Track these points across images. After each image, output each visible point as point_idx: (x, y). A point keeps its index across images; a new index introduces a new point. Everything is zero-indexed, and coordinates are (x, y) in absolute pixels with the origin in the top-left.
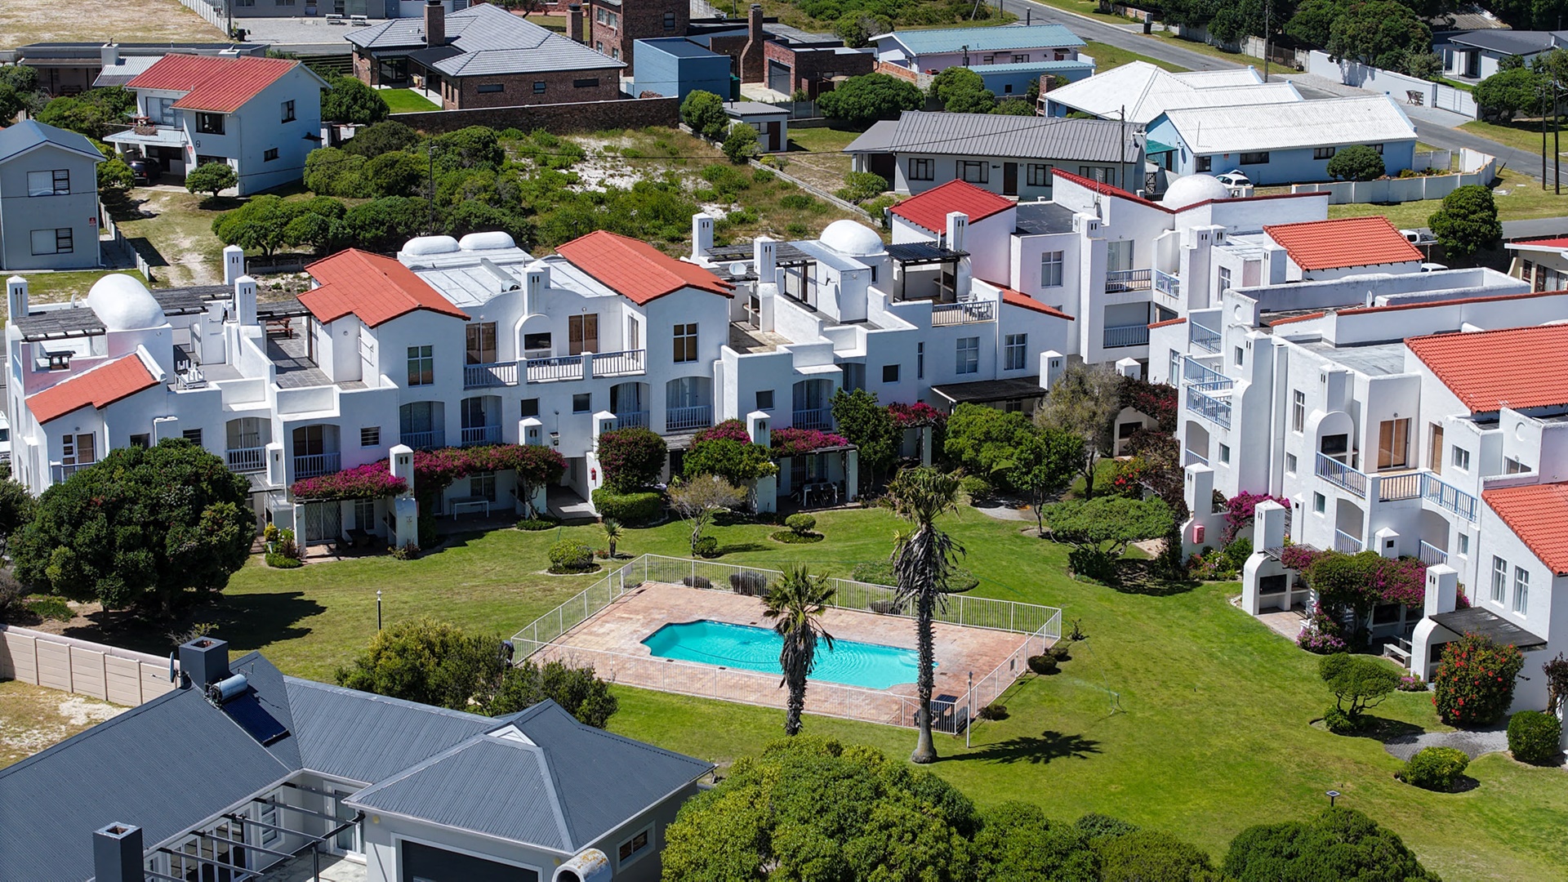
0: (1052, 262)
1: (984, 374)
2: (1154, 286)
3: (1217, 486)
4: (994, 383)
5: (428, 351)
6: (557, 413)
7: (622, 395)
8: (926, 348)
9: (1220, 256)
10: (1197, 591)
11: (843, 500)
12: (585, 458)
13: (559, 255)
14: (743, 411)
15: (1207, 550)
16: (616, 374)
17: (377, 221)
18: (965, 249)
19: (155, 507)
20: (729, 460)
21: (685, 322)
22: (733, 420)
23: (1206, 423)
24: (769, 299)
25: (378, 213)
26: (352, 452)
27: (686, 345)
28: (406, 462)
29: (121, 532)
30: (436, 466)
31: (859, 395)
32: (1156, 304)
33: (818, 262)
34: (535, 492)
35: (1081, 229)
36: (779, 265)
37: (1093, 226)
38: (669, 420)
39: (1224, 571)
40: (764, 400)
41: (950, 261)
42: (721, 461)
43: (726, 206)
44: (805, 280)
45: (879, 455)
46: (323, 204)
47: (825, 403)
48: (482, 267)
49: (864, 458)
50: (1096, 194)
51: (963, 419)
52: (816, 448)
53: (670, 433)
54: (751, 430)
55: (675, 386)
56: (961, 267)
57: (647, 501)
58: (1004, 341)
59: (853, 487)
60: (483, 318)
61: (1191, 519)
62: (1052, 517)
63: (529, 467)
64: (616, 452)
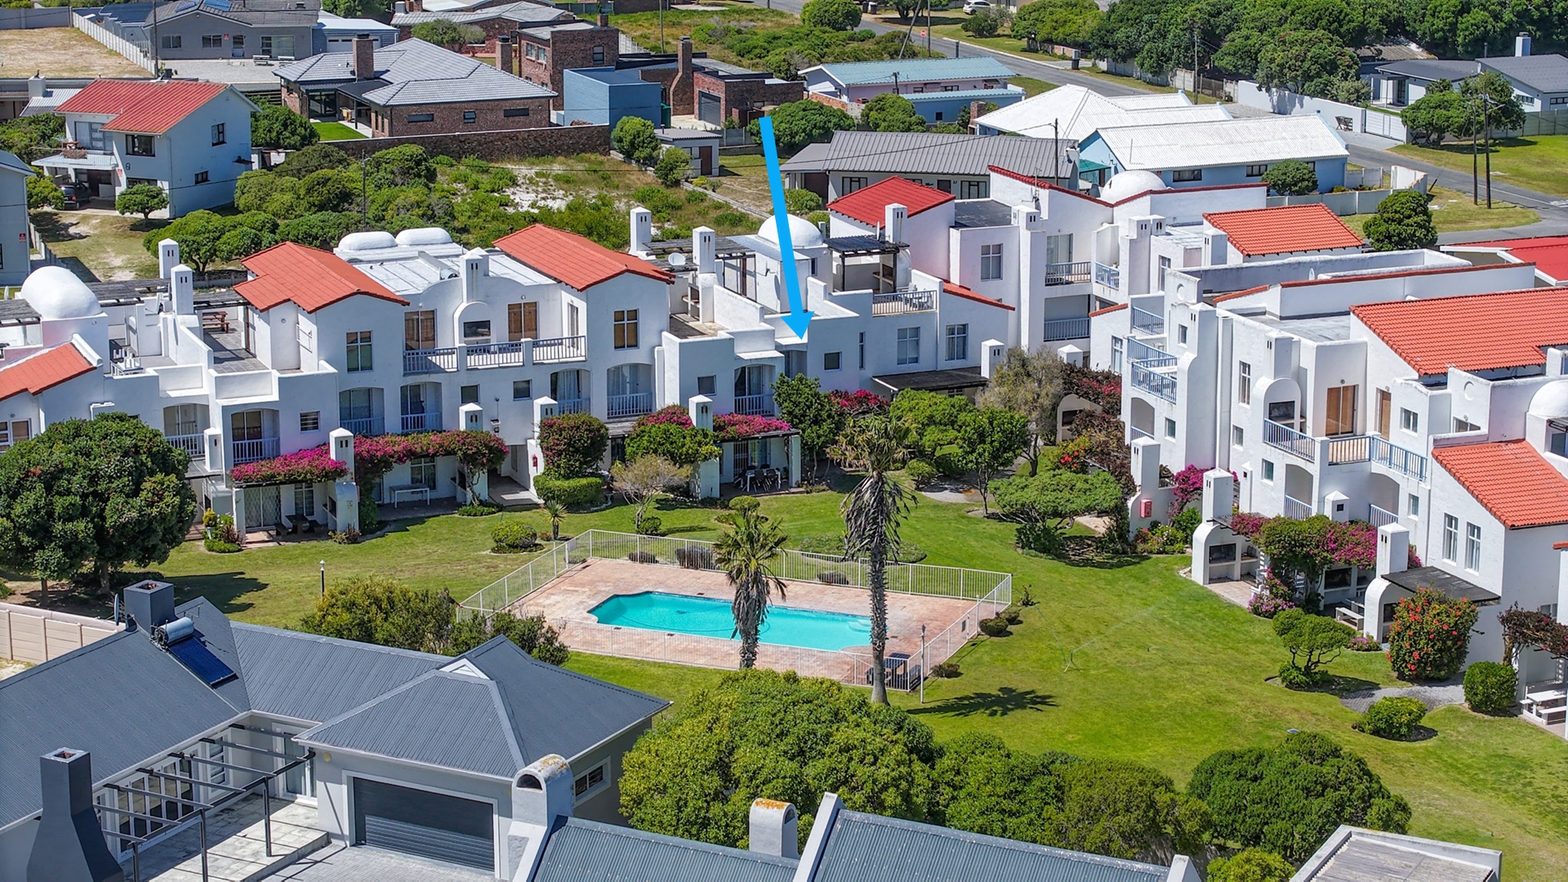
0: (991, 255)
1: (925, 365)
2: (1094, 279)
3: (1163, 462)
4: (935, 373)
5: (367, 337)
6: (497, 400)
7: (562, 383)
8: (866, 338)
9: (1159, 245)
10: (1145, 564)
11: (786, 485)
12: (526, 445)
13: (497, 248)
14: (685, 396)
15: (1155, 525)
16: (557, 361)
17: (310, 236)
18: (905, 241)
19: (94, 479)
20: (672, 443)
21: (626, 308)
22: (674, 406)
23: (1151, 399)
24: (708, 289)
26: (291, 438)
27: (626, 331)
28: (347, 446)
29: (60, 503)
30: (377, 451)
31: (801, 380)
32: (1097, 298)
33: (757, 254)
34: (476, 478)
35: (1020, 222)
36: (718, 258)
37: (1032, 218)
38: (610, 408)
39: (1172, 545)
40: (706, 385)
41: (889, 252)
42: (663, 444)
43: (659, 225)
44: (744, 275)
45: (823, 439)
46: (255, 218)
47: (767, 389)
48: (419, 260)
49: (807, 442)
50: (1034, 188)
51: (906, 404)
52: (759, 433)
53: (611, 420)
54: (693, 414)
55: (615, 373)
56: (900, 259)
57: (590, 485)
58: (945, 332)
59: (796, 475)
60: (422, 306)
61: (1138, 494)
62: (999, 492)
63: (470, 452)
64: (557, 437)
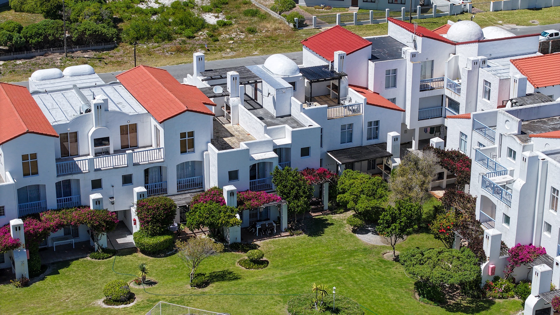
0: (391, 75)
1: (356, 142)
2: (445, 87)
3: (502, 240)
4: (361, 147)
5: (34, 156)
6: (113, 186)
7: (152, 175)
8: (324, 131)
9: (484, 74)
10: (493, 307)
11: (279, 231)
13: (118, 81)
14: (222, 183)
15: (496, 279)
16: (147, 162)
17: (38, 34)
18: (345, 71)
20: (213, 216)
21: (187, 131)
22: (215, 188)
23: (494, 199)
24: (236, 106)
25: (39, 29)
27: (187, 144)
28: (19, 229)
30: (39, 229)
31: (288, 170)
32: (447, 97)
33: (263, 82)
34: (99, 236)
35: (407, 57)
36: (241, 84)
37: (413, 55)
39: (507, 292)
40: (233, 176)
41: (336, 79)
42: (208, 218)
43: (216, 15)
44: (256, 89)
45: (300, 208)
47: (268, 173)
48: (73, 90)
49: (291, 209)
50: (414, 35)
51: (348, 182)
52: (263, 204)
53: (179, 193)
54: (225, 196)
55: (182, 167)
56: (343, 81)
57: (166, 241)
58: (367, 125)
59: (285, 224)
60: (70, 129)
61: (488, 262)
63: (95, 225)
64: (146, 213)
